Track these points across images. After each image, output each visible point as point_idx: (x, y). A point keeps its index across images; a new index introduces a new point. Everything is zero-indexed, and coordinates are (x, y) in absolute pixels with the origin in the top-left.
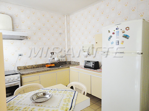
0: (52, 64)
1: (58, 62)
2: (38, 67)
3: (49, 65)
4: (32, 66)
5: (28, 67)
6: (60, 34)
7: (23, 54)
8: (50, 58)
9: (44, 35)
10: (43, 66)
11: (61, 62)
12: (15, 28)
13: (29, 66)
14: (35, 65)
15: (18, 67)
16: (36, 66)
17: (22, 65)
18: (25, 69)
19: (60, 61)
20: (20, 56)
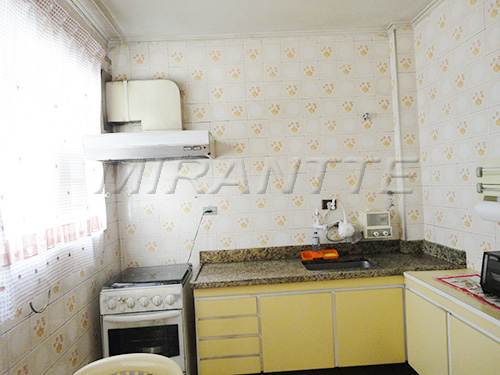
0: (328, 247)
1: (357, 240)
2: (270, 260)
3: (314, 255)
4: (249, 251)
5: (235, 257)
6: (366, 117)
7: (219, 208)
8: (317, 225)
9: (294, 129)
10: (290, 254)
11: (371, 243)
12: (194, 118)
13: (237, 252)
14: (261, 250)
15: (203, 255)
16: (263, 254)
17: (214, 245)
18: (223, 262)
19: (366, 237)
20: (209, 216)
